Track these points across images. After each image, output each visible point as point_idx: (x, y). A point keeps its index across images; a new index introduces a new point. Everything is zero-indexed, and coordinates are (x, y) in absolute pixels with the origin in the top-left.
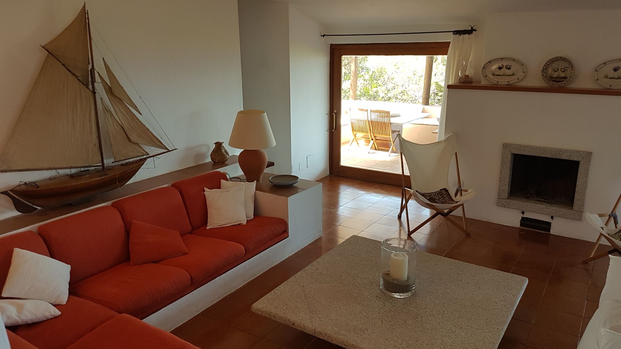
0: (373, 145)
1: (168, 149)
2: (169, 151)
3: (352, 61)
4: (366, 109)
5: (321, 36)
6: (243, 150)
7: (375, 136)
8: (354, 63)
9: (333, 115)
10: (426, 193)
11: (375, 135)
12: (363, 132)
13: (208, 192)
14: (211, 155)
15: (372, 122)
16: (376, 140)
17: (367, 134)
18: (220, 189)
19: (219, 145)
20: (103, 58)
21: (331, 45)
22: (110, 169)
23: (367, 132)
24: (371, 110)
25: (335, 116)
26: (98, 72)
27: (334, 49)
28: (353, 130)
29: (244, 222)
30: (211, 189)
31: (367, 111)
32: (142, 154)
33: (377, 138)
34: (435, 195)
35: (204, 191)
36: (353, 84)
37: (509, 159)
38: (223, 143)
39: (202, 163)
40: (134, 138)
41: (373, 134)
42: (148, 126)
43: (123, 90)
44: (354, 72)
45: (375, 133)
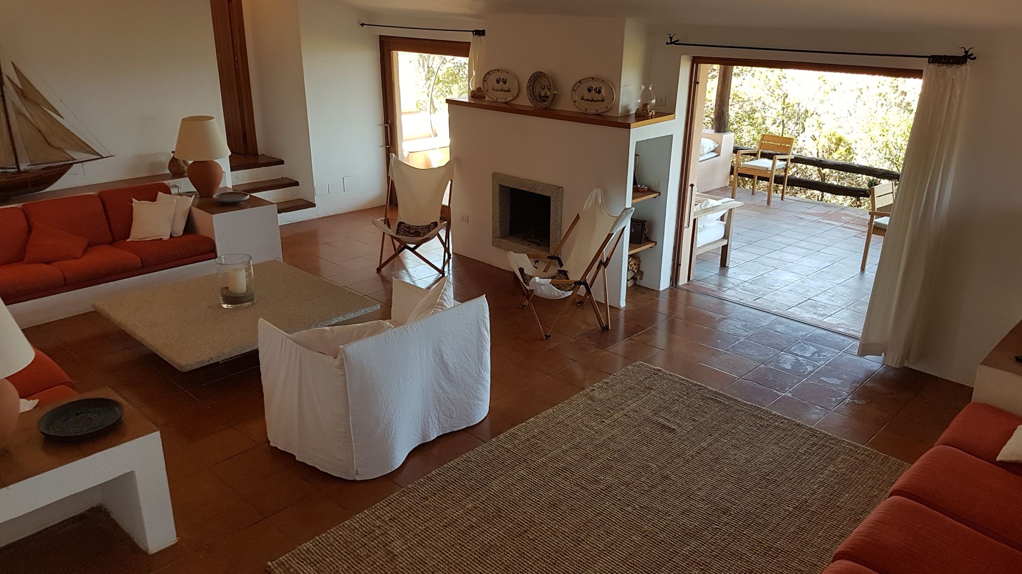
1: (100, 156)
2: (103, 158)
5: (359, 24)
6: (193, 162)
9: (387, 127)
10: (413, 226)
13: (136, 204)
18: (155, 201)
20: (12, 63)
21: (380, 36)
22: (26, 172)
26: (7, 76)
27: (383, 41)
29: (166, 237)
30: (143, 201)
32: (67, 159)
34: (422, 229)
35: (132, 202)
37: (498, 191)
39: (161, 173)
40: (56, 141)
42: (72, 130)
43: (40, 94)
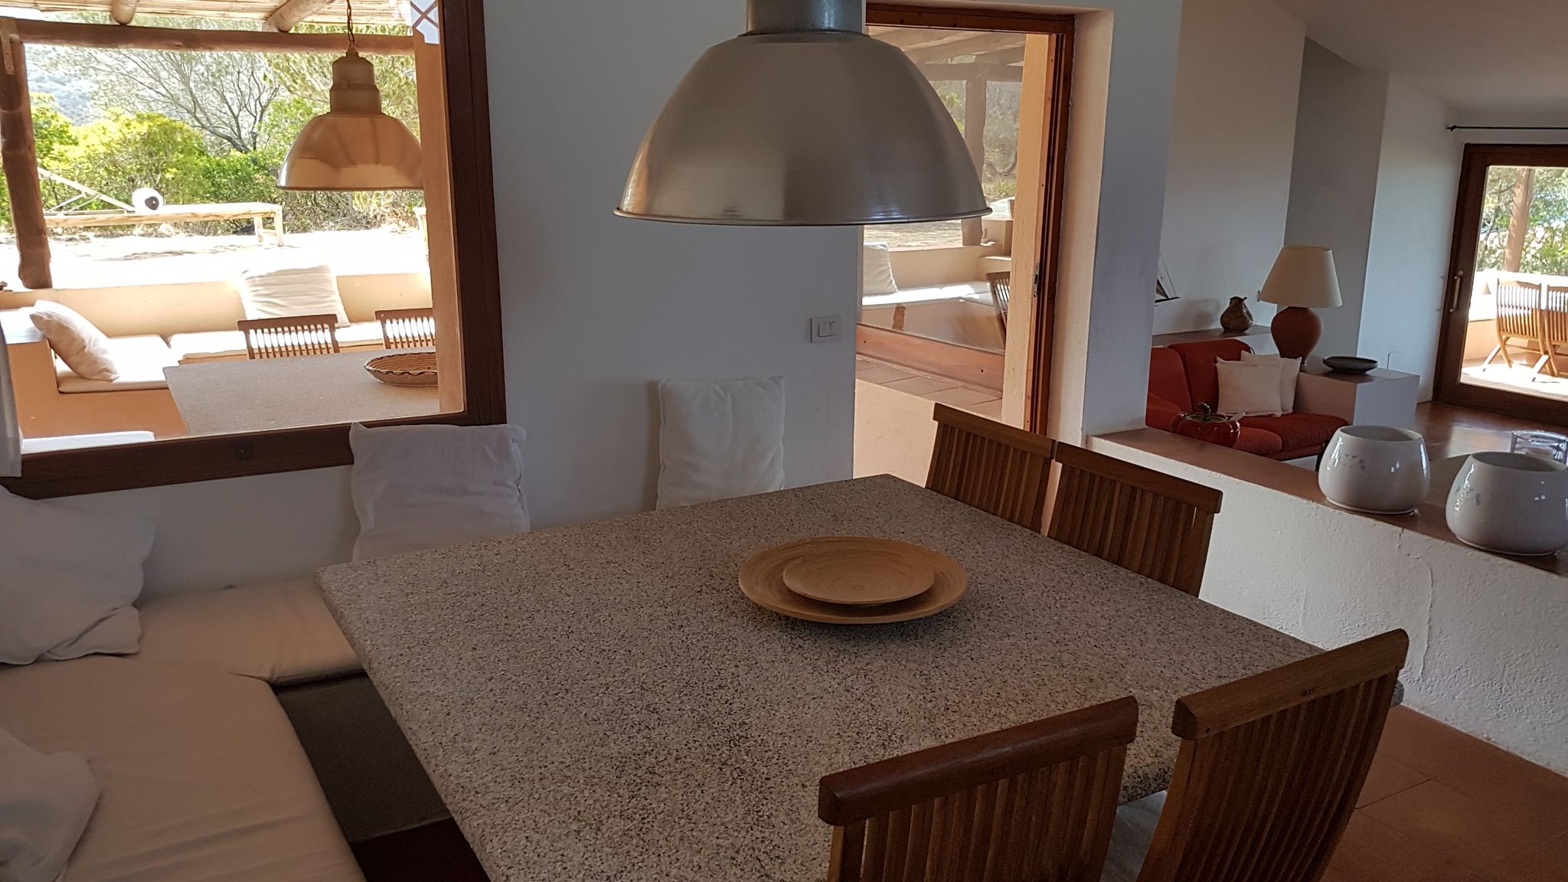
0: (1547, 366)
1: (1166, 296)
2: (1168, 299)
3: (1517, 184)
4: (1538, 284)
5: (1448, 128)
7: (1554, 346)
8: (1522, 187)
9: (1456, 280)
11: (1553, 343)
12: (1526, 334)
13: (1221, 364)
14: (1222, 316)
15: (1549, 312)
16: (1556, 354)
17: (1533, 340)
18: (1239, 360)
19: (1237, 303)
21: (1467, 145)
23: (1533, 335)
24: (1548, 286)
25: (1458, 281)
27: (1472, 153)
28: (1500, 330)
29: (1278, 414)
30: (1225, 360)
31: (1539, 287)
33: (1558, 352)
35: (1216, 362)
36: (1514, 235)
38: (1246, 298)
39: (1204, 329)
41: (1550, 341)
44: (1520, 207)
45: (1554, 338)
